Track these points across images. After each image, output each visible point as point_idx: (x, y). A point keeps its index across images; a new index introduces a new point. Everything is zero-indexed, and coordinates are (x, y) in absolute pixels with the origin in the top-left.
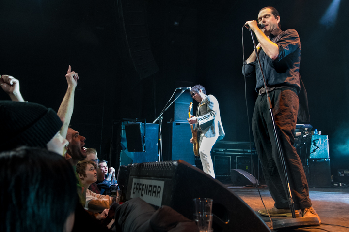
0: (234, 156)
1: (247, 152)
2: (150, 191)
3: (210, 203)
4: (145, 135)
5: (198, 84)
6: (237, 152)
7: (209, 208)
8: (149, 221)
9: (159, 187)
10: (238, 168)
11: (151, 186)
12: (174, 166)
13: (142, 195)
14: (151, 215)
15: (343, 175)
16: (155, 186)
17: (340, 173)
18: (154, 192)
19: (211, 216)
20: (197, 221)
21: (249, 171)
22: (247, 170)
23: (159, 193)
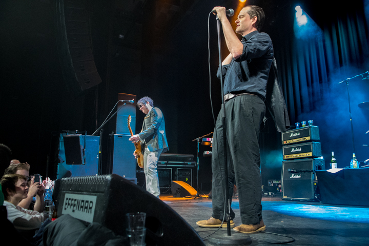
0: (174, 169)
1: (187, 164)
2: (82, 207)
3: (143, 217)
4: (84, 148)
5: (146, 96)
6: (179, 164)
7: (142, 222)
8: (76, 241)
9: (91, 202)
10: (179, 180)
11: (83, 201)
12: (107, 180)
13: (73, 211)
14: (79, 234)
15: (272, 185)
16: (87, 202)
17: (269, 183)
18: (86, 208)
19: (144, 229)
20: (130, 236)
21: (188, 182)
22: (186, 182)
23: (91, 208)
